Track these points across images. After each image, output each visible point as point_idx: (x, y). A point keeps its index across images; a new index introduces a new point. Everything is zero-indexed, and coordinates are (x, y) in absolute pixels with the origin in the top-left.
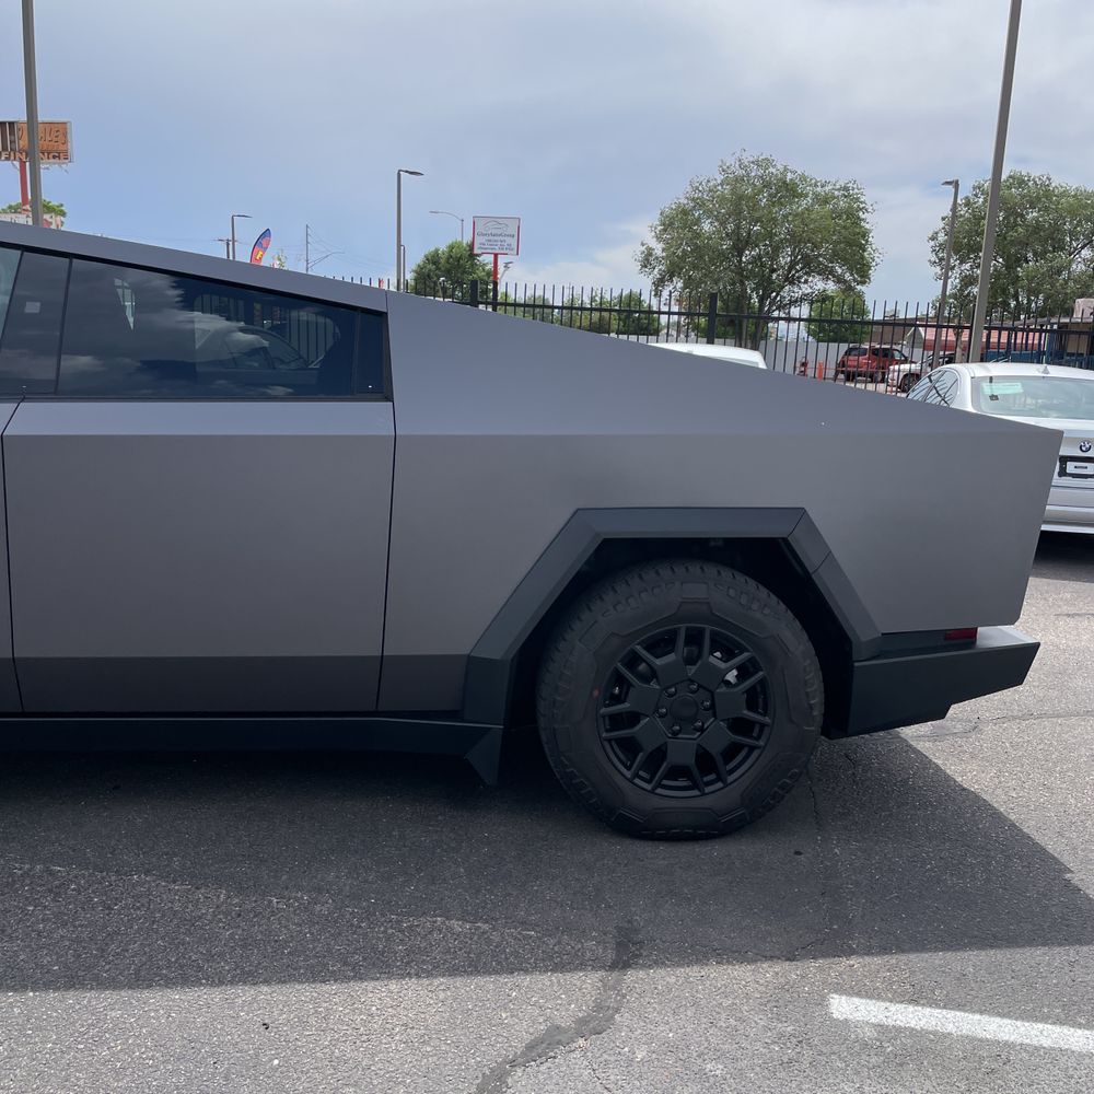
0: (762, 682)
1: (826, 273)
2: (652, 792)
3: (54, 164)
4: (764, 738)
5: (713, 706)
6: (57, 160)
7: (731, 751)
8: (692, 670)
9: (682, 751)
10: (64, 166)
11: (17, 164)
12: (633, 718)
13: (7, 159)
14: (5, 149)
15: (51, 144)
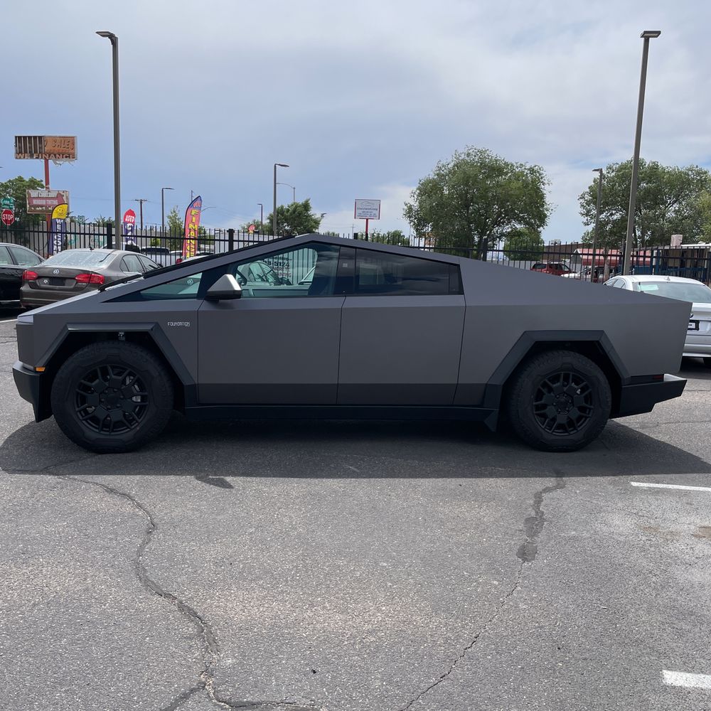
0: (590, 393)
1: (519, 220)
2: (551, 433)
3: (66, 161)
4: (591, 413)
5: (572, 402)
6: (68, 159)
7: (579, 418)
8: (565, 389)
9: (562, 419)
10: (72, 162)
11: (43, 161)
12: (544, 406)
14: (36, 152)
15: (65, 149)
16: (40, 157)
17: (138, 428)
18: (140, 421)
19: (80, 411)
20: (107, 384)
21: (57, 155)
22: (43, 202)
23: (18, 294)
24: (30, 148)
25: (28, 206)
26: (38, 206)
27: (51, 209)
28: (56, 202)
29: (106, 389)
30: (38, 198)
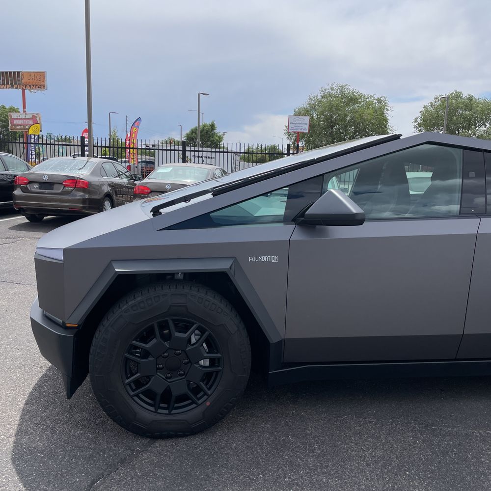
3: (38, 90)
6: (40, 89)
10: (43, 91)
11: (21, 90)
13: (16, 88)
14: (15, 84)
15: (37, 81)
16: (19, 87)
17: (208, 404)
18: (209, 392)
19: (129, 384)
20: (167, 344)
21: (32, 86)
22: (21, 122)
23: (11, 197)
24: (11, 80)
25: (10, 125)
26: (18, 125)
27: (27, 127)
28: (31, 122)
29: (166, 352)
30: (17, 119)
